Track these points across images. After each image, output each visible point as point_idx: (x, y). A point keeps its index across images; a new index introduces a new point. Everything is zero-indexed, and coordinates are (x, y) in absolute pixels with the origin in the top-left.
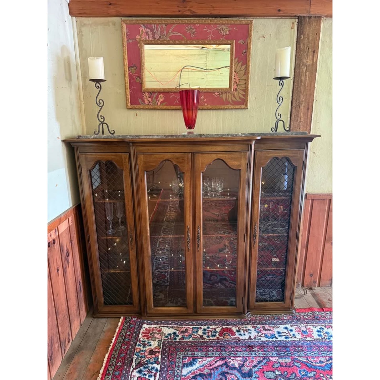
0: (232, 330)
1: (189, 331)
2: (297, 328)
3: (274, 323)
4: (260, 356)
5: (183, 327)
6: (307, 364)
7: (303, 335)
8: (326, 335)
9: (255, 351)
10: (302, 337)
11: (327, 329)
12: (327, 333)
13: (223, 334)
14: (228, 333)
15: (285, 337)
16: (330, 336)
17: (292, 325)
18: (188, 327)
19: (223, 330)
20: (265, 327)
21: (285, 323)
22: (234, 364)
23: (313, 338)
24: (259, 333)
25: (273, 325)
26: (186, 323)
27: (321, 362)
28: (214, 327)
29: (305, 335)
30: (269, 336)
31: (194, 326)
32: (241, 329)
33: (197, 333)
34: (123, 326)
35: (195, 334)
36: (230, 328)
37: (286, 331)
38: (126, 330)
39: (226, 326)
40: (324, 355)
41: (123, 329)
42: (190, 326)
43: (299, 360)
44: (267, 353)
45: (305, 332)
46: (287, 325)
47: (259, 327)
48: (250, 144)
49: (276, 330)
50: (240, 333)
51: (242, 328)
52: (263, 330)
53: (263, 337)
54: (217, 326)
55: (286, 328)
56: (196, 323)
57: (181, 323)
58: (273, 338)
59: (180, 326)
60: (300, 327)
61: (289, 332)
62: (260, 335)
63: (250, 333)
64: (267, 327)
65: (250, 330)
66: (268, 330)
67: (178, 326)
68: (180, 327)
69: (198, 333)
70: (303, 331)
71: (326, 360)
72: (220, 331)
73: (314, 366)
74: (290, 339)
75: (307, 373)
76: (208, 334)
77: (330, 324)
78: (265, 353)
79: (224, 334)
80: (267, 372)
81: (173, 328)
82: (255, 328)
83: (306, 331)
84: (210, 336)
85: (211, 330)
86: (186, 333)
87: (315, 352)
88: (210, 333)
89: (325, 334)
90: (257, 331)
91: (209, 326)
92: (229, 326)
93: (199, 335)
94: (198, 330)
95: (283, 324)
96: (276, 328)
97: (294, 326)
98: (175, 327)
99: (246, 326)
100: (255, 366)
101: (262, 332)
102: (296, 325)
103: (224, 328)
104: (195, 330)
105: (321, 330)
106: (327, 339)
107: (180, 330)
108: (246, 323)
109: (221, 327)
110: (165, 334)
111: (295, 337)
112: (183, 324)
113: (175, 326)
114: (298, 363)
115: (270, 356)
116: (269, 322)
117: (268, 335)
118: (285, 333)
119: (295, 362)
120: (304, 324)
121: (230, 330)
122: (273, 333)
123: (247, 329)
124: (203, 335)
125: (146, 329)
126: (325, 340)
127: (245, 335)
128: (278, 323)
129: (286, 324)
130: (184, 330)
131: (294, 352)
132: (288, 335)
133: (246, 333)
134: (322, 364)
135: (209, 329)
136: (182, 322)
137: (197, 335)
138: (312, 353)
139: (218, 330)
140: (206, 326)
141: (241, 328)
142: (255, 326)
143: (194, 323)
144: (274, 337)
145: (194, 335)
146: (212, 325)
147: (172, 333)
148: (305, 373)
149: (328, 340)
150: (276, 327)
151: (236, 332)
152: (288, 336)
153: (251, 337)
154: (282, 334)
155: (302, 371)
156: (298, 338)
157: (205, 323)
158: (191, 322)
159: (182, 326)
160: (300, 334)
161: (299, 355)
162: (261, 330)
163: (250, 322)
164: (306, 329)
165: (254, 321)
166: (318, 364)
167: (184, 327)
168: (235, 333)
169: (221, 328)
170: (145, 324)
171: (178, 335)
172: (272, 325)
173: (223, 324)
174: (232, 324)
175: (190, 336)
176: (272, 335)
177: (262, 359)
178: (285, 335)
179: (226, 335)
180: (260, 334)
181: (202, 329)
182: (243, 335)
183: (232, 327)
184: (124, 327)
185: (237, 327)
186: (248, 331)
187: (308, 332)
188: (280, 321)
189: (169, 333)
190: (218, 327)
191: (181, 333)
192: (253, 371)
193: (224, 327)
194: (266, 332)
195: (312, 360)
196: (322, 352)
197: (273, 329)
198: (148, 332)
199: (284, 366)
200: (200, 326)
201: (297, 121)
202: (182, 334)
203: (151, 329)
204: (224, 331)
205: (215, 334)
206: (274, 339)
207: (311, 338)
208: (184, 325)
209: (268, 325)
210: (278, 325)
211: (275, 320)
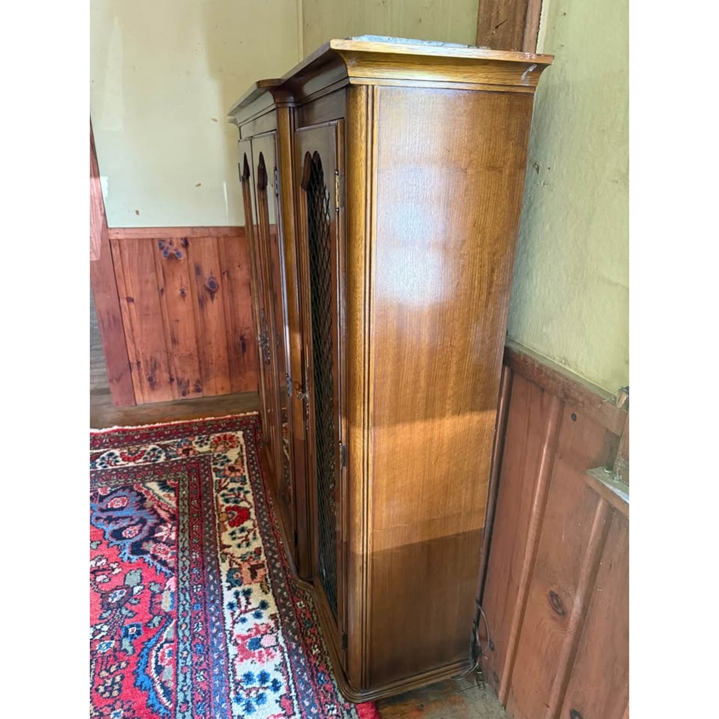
3: (277, 584)
6: (155, 639)
10: (237, 636)
15: (236, 602)
20: (260, 569)
27: (159, 670)
30: (235, 576)
40: (181, 678)
43: (167, 626)
49: (256, 587)
52: (252, 566)
55: (264, 605)
61: (251, 610)
71: (165, 682)
73: (149, 655)
74: (227, 612)
87: (188, 659)
96: (263, 587)
103: (248, 510)
111: (234, 622)
112: (252, 464)
114: (159, 622)
116: (280, 575)
118: (248, 604)
119: (161, 619)
122: (246, 583)
128: (279, 590)
131: (188, 618)
134: (153, 671)
136: (255, 463)
138: (185, 653)
144: (232, 584)
150: (265, 587)
154: (242, 598)
156: (233, 627)
161: (181, 626)
166: (153, 660)
172: (269, 580)
176: (237, 581)
178: (239, 602)
193: (252, 510)
195: (167, 651)
196: (188, 676)
197: (258, 582)
198: (228, 438)
203: (235, 440)
205: (230, 502)
206: (226, 584)
207: (236, 656)
209: (269, 573)
210: (271, 590)
211: (289, 585)
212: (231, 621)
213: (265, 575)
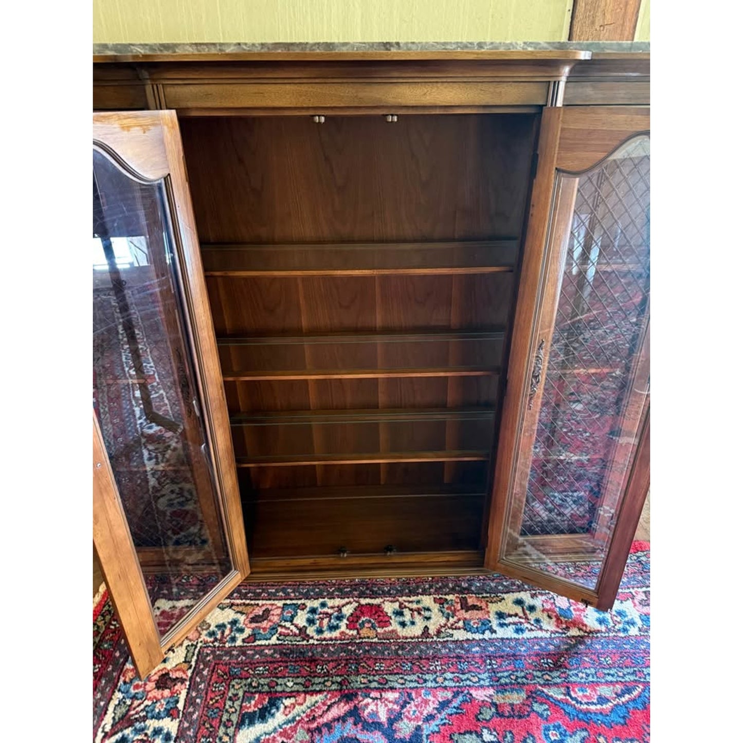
0: (382, 612)
1: (273, 615)
2: (547, 602)
3: (491, 588)
4: (445, 688)
5: (258, 605)
6: (565, 707)
7: (561, 622)
8: (619, 619)
9: (436, 673)
10: (558, 626)
11: (622, 602)
12: (620, 613)
13: (357, 621)
14: (370, 621)
15: (514, 626)
16: (628, 623)
17: (534, 592)
18: (272, 605)
19: (361, 610)
20: (466, 600)
21: (519, 586)
22: (375, 714)
23: (584, 628)
24: (450, 618)
25: (487, 593)
26: (269, 594)
27: (602, 700)
28: (337, 602)
29: (566, 621)
30: (475, 626)
31: (288, 602)
32: (406, 607)
33: (291, 621)
34: (104, 606)
35: (288, 624)
36: (379, 606)
37: (518, 609)
38: (108, 617)
39: (368, 601)
40: (609, 678)
41: (103, 615)
42: (276, 602)
43: (547, 695)
44: (464, 677)
45: (565, 612)
46: (522, 593)
47: (452, 600)
49: (493, 608)
50: (401, 619)
51: (410, 605)
52: (462, 608)
53: (459, 629)
54: (347, 600)
55: (519, 602)
56: (293, 592)
57: (254, 593)
58: (483, 633)
59: (253, 602)
60: (553, 598)
61: (525, 614)
62: (452, 625)
63: (428, 618)
64: (471, 601)
65: (428, 609)
66: (474, 607)
67: (248, 602)
68: (252, 605)
69: (295, 621)
70: (559, 607)
71: (616, 694)
72: (352, 614)
73: (587, 712)
74: (527, 635)
75: (565, 736)
76: (321, 623)
77: (629, 588)
78: (461, 676)
79: (361, 622)
80: (460, 734)
81: (233, 608)
82: (441, 602)
83: (569, 609)
84: (325, 628)
85: (330, 611)
86: (263, 621)
87: (588, 671)
88: (326, 621)
89: (615, 618)
90: (447, 611)
91: (326, 599)
92: (375, 598)
93: (296, 626)
94: (297, 613)
95: (513, 592)
96: (495, 602)
97: (540, 597)
98: (238, 605)
99: (420, 597)
100: (430, 718)
101: (457, 614)
102: (545, 594)
103: (362, 606)
104: (287, 613)
106: (619, 630)
107: (251, 613)
108: (421, 590)
109: (357, 602)
110: (210, 626)
111: (541, 629)
112: (260, 594)
113: (239, 601)
114: (541, 704)
115: (471, 684)
116: (478, 585)
117: (472, 623)
118: (516, 615)
119: (536, 702)
121: (376, 612)
122: (487, 616)
123: (420, 606)
124: (307, 625)
125: (163, 613)
126: (614, 634)
127: (413, 623)
128: (500, 587)
129: (520, 592)
130: (261, 613)
131: (535, 673)
132: (523, 621)
133: (418, 619)
134: (604, 706)
135: (326, 610)
136: (258, 591)
137: (292, 628)
138: (580, 675)
139: (348, 611)
140: (317, 599)
141: (406, 604)
142: (444, 597)
143: (289, 590)
144: (488, 629)
145: (285, 627)
146: (334, 598)
147: (229, 623)
148: (560, 734)
149: (622, 635)
150: (495, 599)
151: (393, 617)
152: (522, 626)
153: (428, 629)
154: (509, 620)
155: (552, 728)
156: (547, 631)
157: (317, 590)
158: (284, 590)
159: (257, 602)
160: (554, 619)
161: (547, 680)
162: (455, 609)
163: (431, 587)
164: (568, 605)
165: (440, 584)
166: (593, 707)
167: (263, 605)
168: (390, 618)
169: (357, 604)
170: (162, 598)
171: (244, 626)
172: (485, 595)
173: (362, 595)
174: (384, 594)
175: (273, 629)
176: (483, 624)
177: (449, 695)
178: (514, 624)
179: (366, 625)
180: (452, 620)
181: (308, 609)
182: (408, 623)
183: (383, 602)
184: (106, 608)
185: (398, 600)
186: (423, 613)
187: (573, 612)
188: (505, 583)
189: (221, 622)
190: (347, 603)
191: (251, 622)
192: (425, 733)
193: (364, 601)
194: (467, 615)
195: (580, 694)
196: (606, 671)
197: (487, 605)
198: (166, 621)
199: (507, 714)
200: (303, 601)
201: (593, 23)
202: (254, 625)
203: (177, 612)
204: (363, 614)
205: (338, 624)
206: (487, 635)
207: (580, 629)
208: (263, 599)
209: (475, 594)
210: (499, 594)
211: (494, 580)
212: (540, 632)
213: (476, 597)
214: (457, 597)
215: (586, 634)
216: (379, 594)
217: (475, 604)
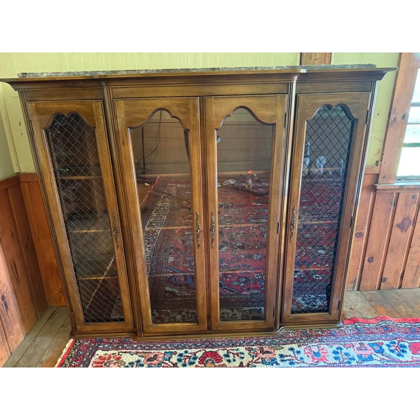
0: (218, 355)
1: (159, 357)
2: (307, 348)
7: (315, 358)
8: (346, 357)
11: (347, 348)
12: (346, 354)
13: (204, 360)
14: (211, 360)
16: (351, 359)
17: (299, 344)
18: (159, 352)
19: (206, 354)
21: (291, 341)
23: (327, 362)
24: (255, 358)
25: (275, 345)
26: (157, 347)
28: (194, 350)
29: (317, 359)
31: (167, 351)
32: (230, 353)
33: (169, 360)
34: (69, 354)
35: (167, 362)
36: (216, 352)
37: (291, 353)
38: (71, 360)
39: (210, 350)
41: (68, 359)
42: (161, 351)
45: (317, 354)
46: (293, 345)
47: (255, 349)
48: (290, 82)
50: (228, 358)
53: (259, 363)
54: (199, 349)
55: (292, 349)
56: (170, 346)
57: (149, 347)
58: (272, 364)
59: (148, 351)
60: (310, 347)
61: (295, 355)
62: (256, 361)
63: (242, 358)
64: (266, 349)
65: (243, 353)
66: (267, 352)
67: (146, 351)
68: (148, 353)
69: (171, 360)
70: (314, 352)
72: (201, 357)
74: (296, 365)
76: (185, 361)
77: (351, 342)
79: (206, 360)
81: (138, 354)
82: (249, 350)
83: (318, 352)
84: (187, 363)
85: (190, 355)
86: (154, 360)
88: (187, 360)
89: (344, 357)
90: (252, 354)
91: (188, 349)
92: (214, 348)
93: (172, 363)
94: (172, 356)
95: (288, 344)
96: (278, 349)
97: (303, 346)
98: (140, 353)
99: (238, 347)
101: (258, 355)
102: (306, 345)
103: (207, 352)
104: (167, 356)
105: (339, 351)
106: (346, 363)
107: (147, 356)
108: (238, 344)
109: (204, 350)
110: (125, 363)
111: (304, 362)
112: (152, 347)
113: (141, 351)
117: (266, 360)
118: (290, 356)
120: (316, 342)
121: (215, 355)
122: (274, 356)
123: (238, 352)
124: (177, 362)
125: (100, 357)
126: (343, 364)
127: (234, 360)
128: (281, 342)
130: (153, 357)
132: (294, 358)
133: (237, 358)
135: (187, 354)
137: (170, 363)
139: (199, 355)
140: (183, 349)
141: (231, 351)
142: (251, 347)
143: (168, 345)
145: (165, 363)
146: (192, 349)
147: (136, 362)
149: (348, 365)
150: (278, 348)
151: (224, 358)
153: (243, 363)
157: (183, 345)
158: (165, 345)
159: (150, 351)
160: (311, 357)
162: (257, 353)
163: (244, 342)
164: (318, 350)
165: (249, 341)
167: (154, 353)
168: (222, 358)
169: (204, 352)
170: (99, 349)
171: (144, 363)
172: (273, 346)
173: (207, 347)
174: (219, 346)
175: (160, 364)
179: (209, 362)
181: (178, 354)
182: (232, 360)
183: (218, 350)
185: (226, 349)
186: (239, 355)
187: (321, 354)
188: (284, 340)
189: (131, 361)
190: (199, 351)
191: (147, 361)
193: (207, 350)
194: (264, 356)
197: (274, 351)
198: (101, 361)
200: (175, 350)
202: (149, 362)
203: (107, 356)
204: (207, 356)
205: (194, 361)
206: (275, 366)
208: (153, 350)
209: (268, 345)
210: (280, 346)
211: (278, 338)
212: (303, 364)
213: (268, 347)
214: (258, 347)
215: (328, 365)
216: (216, 346)
217: (268, 350)
